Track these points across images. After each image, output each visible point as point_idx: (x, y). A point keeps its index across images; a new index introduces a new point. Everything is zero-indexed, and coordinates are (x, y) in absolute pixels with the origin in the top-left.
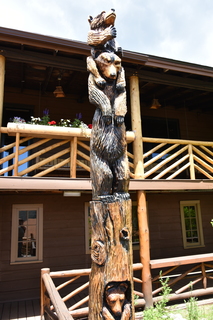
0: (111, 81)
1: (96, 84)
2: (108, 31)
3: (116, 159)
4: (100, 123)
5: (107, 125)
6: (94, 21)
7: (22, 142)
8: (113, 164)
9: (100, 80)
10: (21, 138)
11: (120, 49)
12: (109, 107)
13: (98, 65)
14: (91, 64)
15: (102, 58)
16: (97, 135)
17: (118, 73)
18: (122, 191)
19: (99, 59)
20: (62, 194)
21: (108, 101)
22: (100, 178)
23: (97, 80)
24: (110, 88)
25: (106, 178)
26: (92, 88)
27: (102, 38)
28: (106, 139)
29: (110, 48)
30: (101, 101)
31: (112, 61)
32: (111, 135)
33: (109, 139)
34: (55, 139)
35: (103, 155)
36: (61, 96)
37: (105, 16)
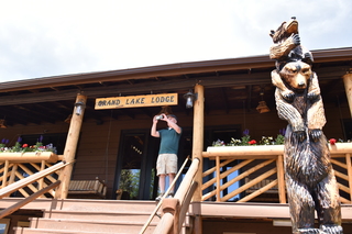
0: (301, 91)
1: (283, 98)
2: (290, 40)
3: (318, 182)
4: (292, 140)
5: (300, 142)
6: (276, 34)
7: (223, 165)
8: (315, 188)
9: (287, 92)
10: (221, 161)
11: (307, 55)
12: (300, 120)
13: (283, 78)
14: (276, 78)
15: (287, 69)
16: (289, 154)
17: (309, 81)
18: (331, 224)
19: (283, 71)
20: (272, 222)
21: (299, 115)
22: (298, 207)
23: (283, 94)
24: (300, 98)
25: (306, 207)
26: (279, 102)
27: (283, 50)
28: (301, 158)
29: (297, 56)
30: (289, 116)
31: (299, 70)
32: (307, 153)
33: (305, 158)
34: (257, 160)
35: (299, 177)
36: (266, 111)
37: (286, 26)
